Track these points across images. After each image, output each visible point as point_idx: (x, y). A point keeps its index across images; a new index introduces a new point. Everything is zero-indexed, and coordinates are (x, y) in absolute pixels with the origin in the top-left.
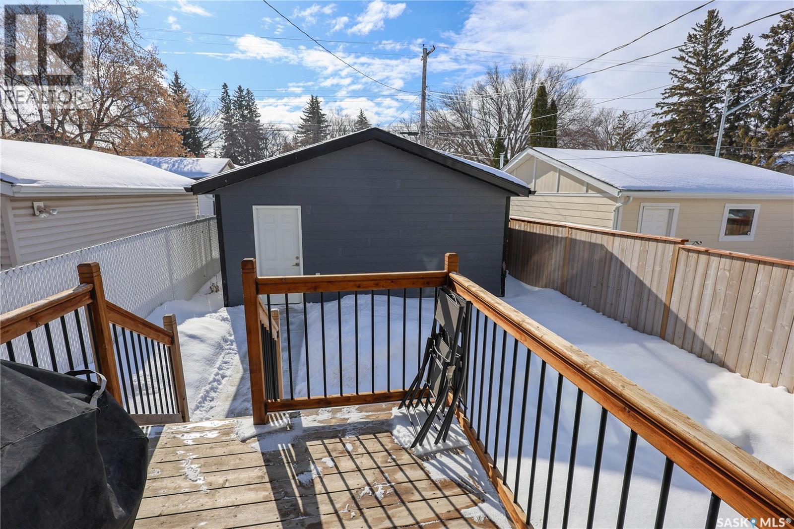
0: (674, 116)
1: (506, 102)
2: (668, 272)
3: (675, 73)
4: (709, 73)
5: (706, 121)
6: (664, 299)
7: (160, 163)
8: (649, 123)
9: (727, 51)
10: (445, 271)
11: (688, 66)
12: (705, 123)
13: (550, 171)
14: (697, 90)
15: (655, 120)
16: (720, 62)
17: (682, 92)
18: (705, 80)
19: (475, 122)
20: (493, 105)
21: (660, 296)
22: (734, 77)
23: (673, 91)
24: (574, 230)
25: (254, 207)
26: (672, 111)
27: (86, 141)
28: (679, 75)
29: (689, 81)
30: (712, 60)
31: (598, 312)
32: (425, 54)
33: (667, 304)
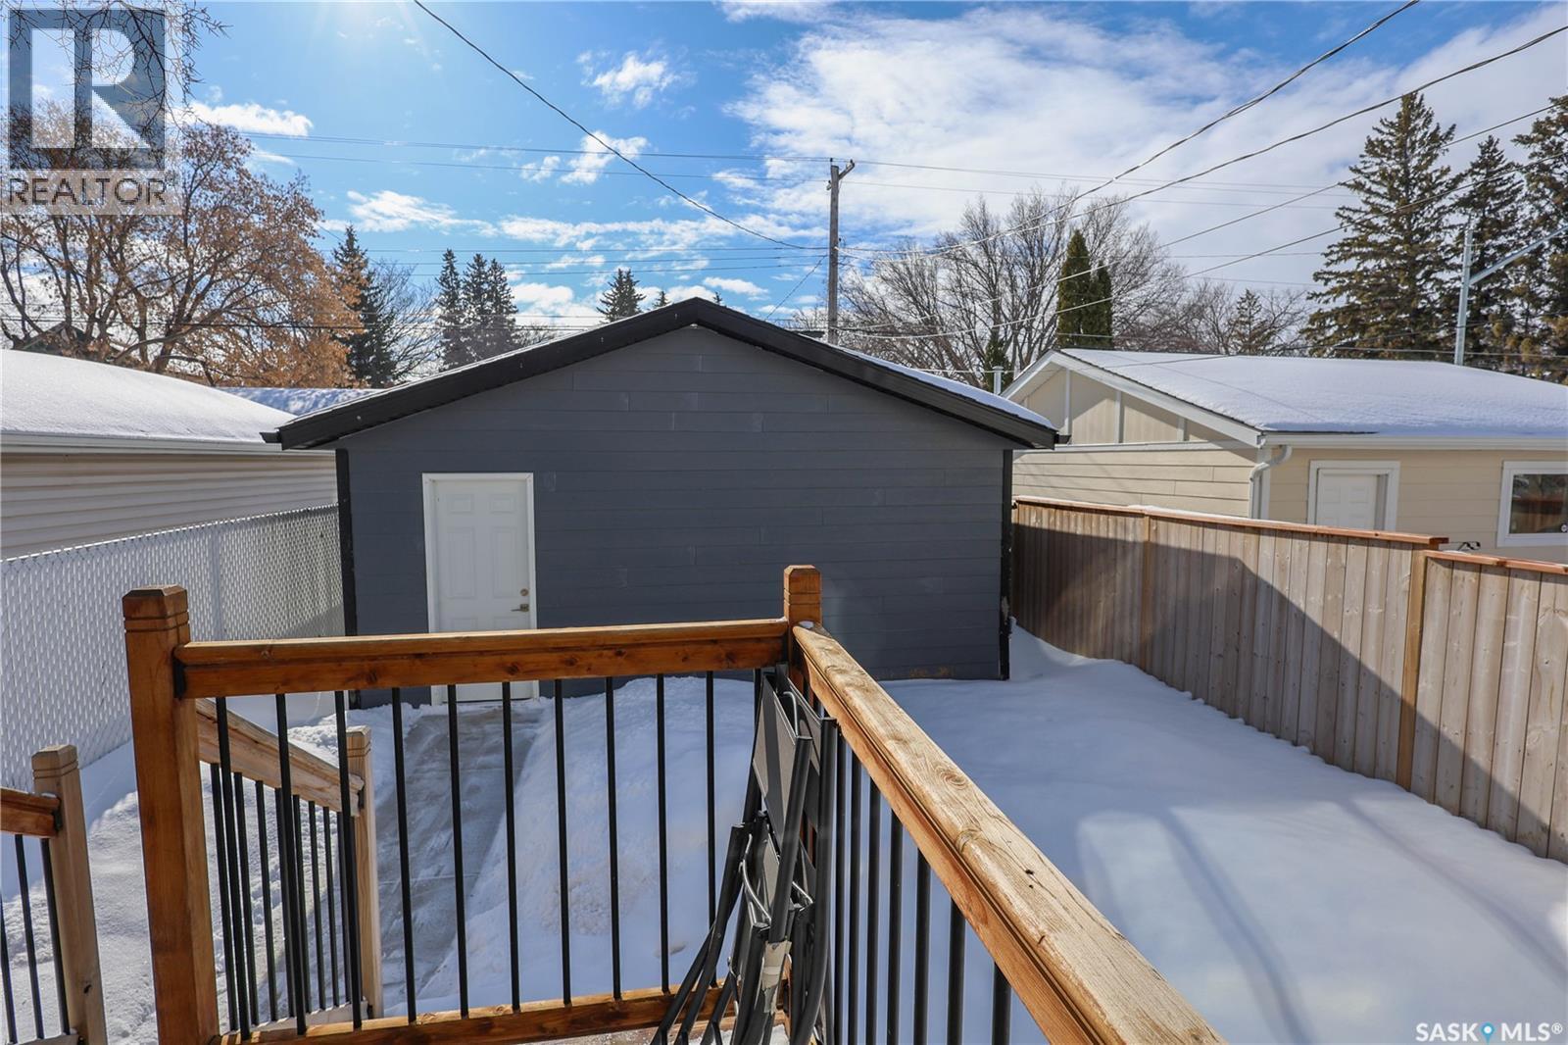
0: (1352, 299)
1: (1006, 273)
2: (1404, 618)
3: (1347, 213)
4: (1418, 213)
5: (1420, 306)
6: (1398, 689)
7: (288, 399)
8: (1302, 314)
9: (1448, 169)
10: (784, 619)
11: (1371, 201)
12: (1417, 312)
13: (1101, 400)
14: (1394, 246)
15: (1314, 307)
16: (1437, 191)
17: (1364, 250)
18: (1410, 226)
19: (946, 314)
20: (979, 279)
21: (1386, 678)
22: (1470, 219)
23: (1346, 248)
24: (1161, 523)
25: (426, 477)
26: (1349, 287)
27: (151, 359)
28: (1356, 217)
29: (1376, 229)
30: (1420, 188)
31: (1233, 716)
32: (836, 177)
33: (1409, 699)
